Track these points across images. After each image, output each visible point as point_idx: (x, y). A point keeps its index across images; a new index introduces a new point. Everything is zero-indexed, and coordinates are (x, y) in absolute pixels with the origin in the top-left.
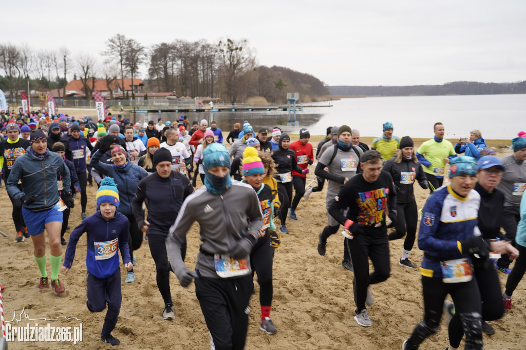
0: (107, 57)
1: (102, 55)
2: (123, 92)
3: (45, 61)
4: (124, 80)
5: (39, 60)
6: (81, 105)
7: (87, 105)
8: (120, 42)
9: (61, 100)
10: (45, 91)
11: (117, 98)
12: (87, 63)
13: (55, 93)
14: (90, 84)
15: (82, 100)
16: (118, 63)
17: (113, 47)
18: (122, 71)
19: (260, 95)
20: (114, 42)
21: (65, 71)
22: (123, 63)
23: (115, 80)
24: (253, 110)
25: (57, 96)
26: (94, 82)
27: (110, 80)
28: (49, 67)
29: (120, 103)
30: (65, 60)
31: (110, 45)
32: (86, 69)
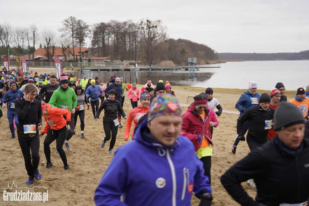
0: (63, 32)
1: (60, 31)
2: (74, 56)
3: (20, 35)
4: (75, 48)
5: (16, 35)
6: (44, 65)
7: (49, 66)
8: (72, 22)
9: (31, 62)
10: (20, 56)
11: (69, 61)
12: (49, 37)
13: (27, 57)
14: (51, 51)
15: (45, 62)
16: (71, 36)
17: (67, 26)
18: (73, 42)
19: (169, 59)
20: (68, 22)
21: (34, 42)
22: (74, 36)
23: (68, 48)
24: (164, 70)
25: (28, 59)
26: (53, 50)
27: (65, 48)
28: (23, 39)
29: (71, 65)
30: (34, 34)
31: (65, 24)
32: (49, 41)
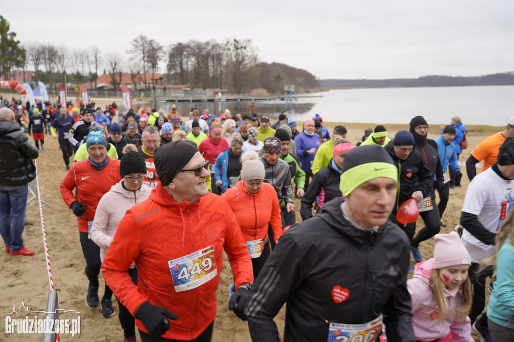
0: (132, 55)
1: (128, 53)
2: (146, 84)
3: (79, 58)
4: (146, 75)
5: (74, 58)
6: (110, 95)
7: (115, 96)
8: (142, 42)
9: (93, 91)
10: (80, 84)
11: (140, 90)
12: (115, 60)
13: (88, 85)
14: (117, 78)
15: (111, 92)
16: (141, 60)
17: (136, 46)
18: (144, 67)
19: (262, 87)
20: (137, 42)
21: (97, 66)
22: (146, 59)
23: (138, 75)
24: (255, 100)
25: (89, 87)
26: (120, 76)
27: (135, 74)
28: (83, 63)
29: (143, 94)
30: (96, 57)
31: (134, 45)
32: (115, 65)
